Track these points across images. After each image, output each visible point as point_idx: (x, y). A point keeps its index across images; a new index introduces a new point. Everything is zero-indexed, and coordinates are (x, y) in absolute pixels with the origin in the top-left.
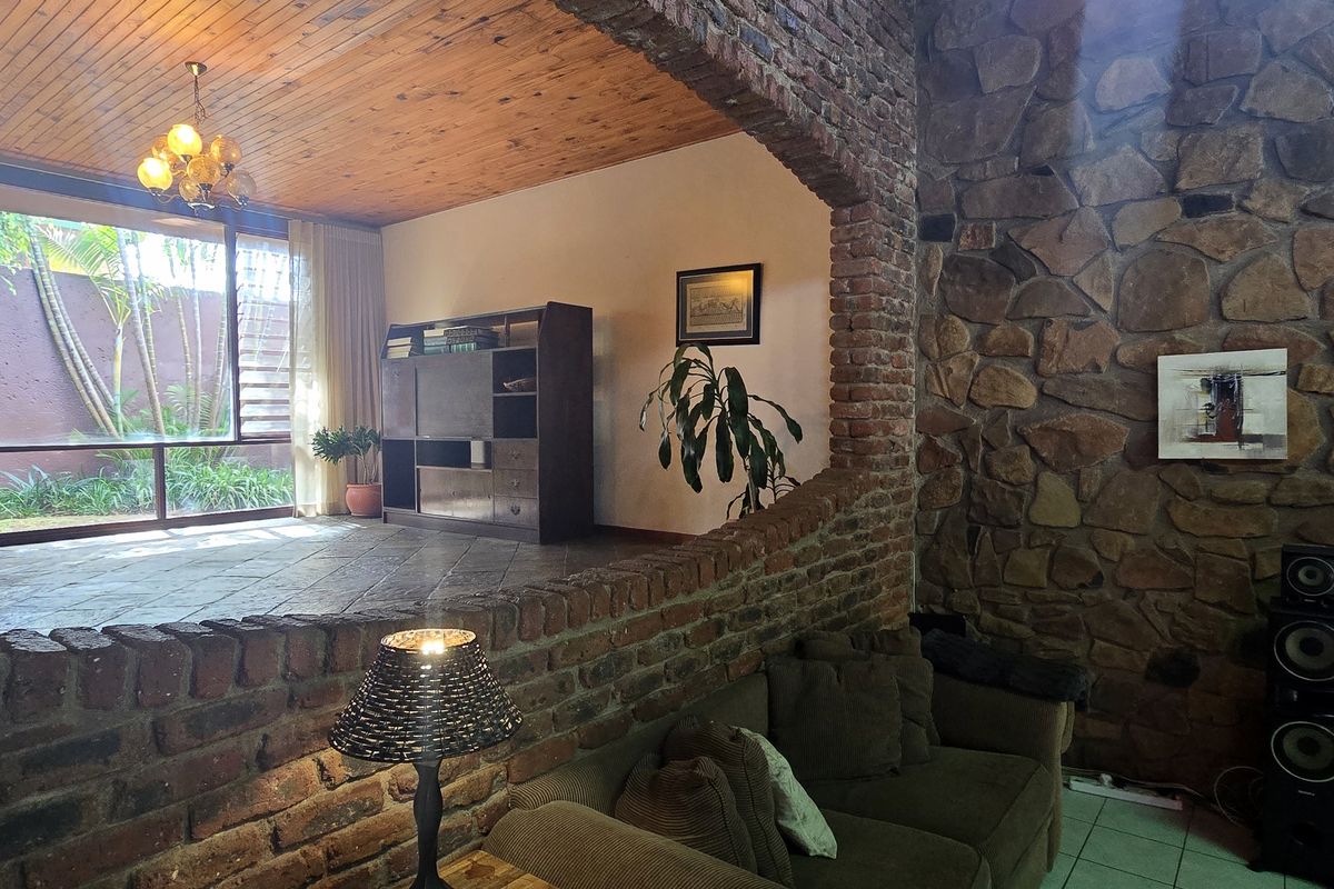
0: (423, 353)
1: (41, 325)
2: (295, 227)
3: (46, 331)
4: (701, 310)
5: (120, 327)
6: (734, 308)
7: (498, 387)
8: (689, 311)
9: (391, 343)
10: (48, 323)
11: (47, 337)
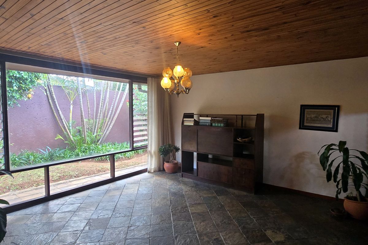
0: (199, 125)
1: (47, 102)
2: (149, 79)
3: (48, 103)
4: (311, 118)
5: (72, 102)
6: (327, 119)
7: (235, 140)
8: (305, 119)
9: (185, 119)
10: (49, 101)
11: (49, 105)
